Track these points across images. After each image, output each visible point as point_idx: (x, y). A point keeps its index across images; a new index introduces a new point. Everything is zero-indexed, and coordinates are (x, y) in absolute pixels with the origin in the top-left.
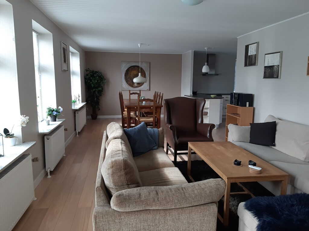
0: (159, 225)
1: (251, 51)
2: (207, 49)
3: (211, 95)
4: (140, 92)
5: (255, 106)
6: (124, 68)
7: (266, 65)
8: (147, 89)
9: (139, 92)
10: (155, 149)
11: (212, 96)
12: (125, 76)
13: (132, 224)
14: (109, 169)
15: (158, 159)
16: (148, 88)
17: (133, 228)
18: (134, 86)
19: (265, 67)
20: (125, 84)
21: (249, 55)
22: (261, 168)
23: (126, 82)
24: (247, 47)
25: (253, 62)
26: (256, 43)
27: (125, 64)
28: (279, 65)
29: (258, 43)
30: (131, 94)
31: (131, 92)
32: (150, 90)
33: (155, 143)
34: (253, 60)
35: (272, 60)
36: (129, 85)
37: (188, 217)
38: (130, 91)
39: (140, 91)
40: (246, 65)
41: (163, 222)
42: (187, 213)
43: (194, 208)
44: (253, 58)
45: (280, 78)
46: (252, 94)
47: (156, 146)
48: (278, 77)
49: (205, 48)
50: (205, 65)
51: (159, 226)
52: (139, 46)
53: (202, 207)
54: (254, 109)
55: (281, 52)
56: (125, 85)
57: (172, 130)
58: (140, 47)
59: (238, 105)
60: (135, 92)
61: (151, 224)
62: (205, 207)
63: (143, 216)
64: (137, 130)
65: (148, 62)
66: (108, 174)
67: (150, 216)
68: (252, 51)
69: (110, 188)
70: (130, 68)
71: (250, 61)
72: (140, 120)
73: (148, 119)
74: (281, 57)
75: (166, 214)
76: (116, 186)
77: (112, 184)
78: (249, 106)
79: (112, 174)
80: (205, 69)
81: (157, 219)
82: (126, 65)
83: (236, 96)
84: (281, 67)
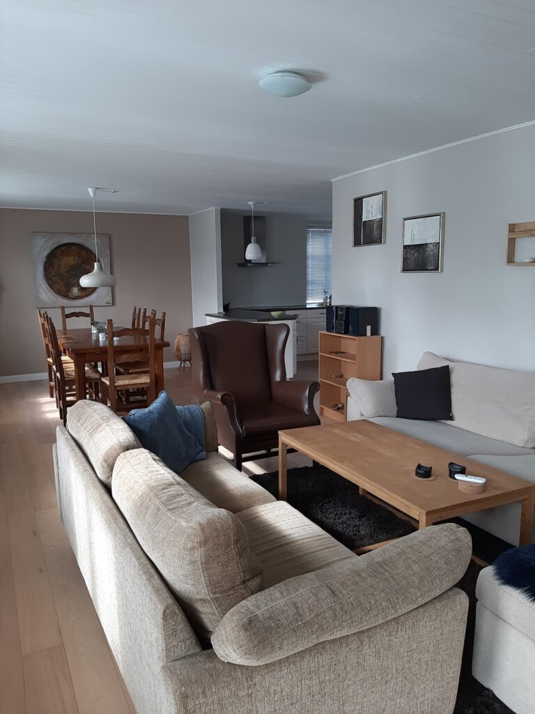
0: (344, 675)
1: (368, 212)
2: (254, 205)
3: (272, 313)
4: (92, 311)
5: (383, 332)
6: (42, 248)
7: (408, 243)
8: (108, 303)
9: (87, 311)
10: (203, 459)
11: (274, 314)
12: (46, 269)
13: (282, 692)
14: (193, 549)
15: (224, 484)
16: (109, 299)
17: (284, 700)
18: (71, 296)
19: (405, 247)
20: (47, 290)
21: (363, 220)
22: (485, 480)
23: (48, 286)
24: (358, 203)
25: (376, 237)
26: (381, 193)
27: (44, 240)
28: (439, 243)
29: (384, 194)
30: (67, 316)
31: (68, 311)
32: (114, 304)
33: (200, 444)
34: (375, 230)
35: (422, 233)
36: (56, 293)
37: (409, 638)
38: (63, 308)
39: (91, 307)
40: (357, 243)
41: (355, 665)
42: (409, 628)
43: (421, 610)
44: (375, 227)
45: (442, 271)
46: (376, 308)
47: (202, 451)
48: (436, 269)
49: (250, 203)
50: (250, 242)
51: (346, 675)
52: (91, 195)
53: (438, 605)
54: (382, 339)
55: (441, 215)
56: (46, 294)
57: (225, 404)
58: (94, 196)
59: (346, 332)
60: (77, 310)
61: (327, 678)
62: (444, 603)
63: (309, 663)
64: (156, 415)
65: (106, 234)
66: (192, 563)
67: (325, 659)
68: (371, 212)
69: (196, 600)
70: (56, 248)
71: (367, 234)
72: (116, 384)
73: (134, 379)
74: (443, 226)
75: (362, 643)
76: (215, 593)
77: (205, 590)
78: (371, 335)
79: (206, 563)
80: (251, 252)
81: (342, 660)
82: (46, 241)
83: (340, 313)
84: (443, 246)
